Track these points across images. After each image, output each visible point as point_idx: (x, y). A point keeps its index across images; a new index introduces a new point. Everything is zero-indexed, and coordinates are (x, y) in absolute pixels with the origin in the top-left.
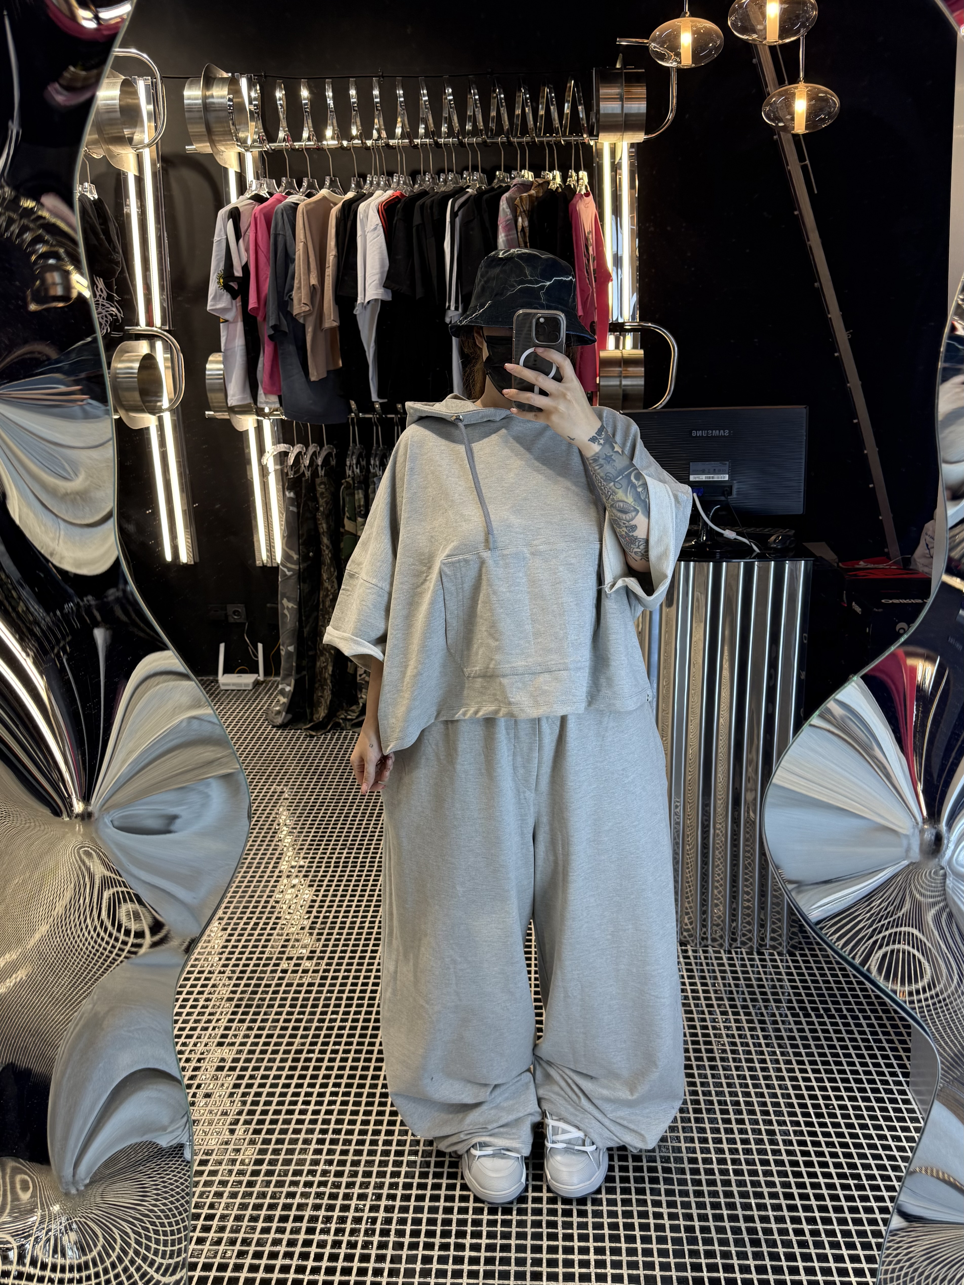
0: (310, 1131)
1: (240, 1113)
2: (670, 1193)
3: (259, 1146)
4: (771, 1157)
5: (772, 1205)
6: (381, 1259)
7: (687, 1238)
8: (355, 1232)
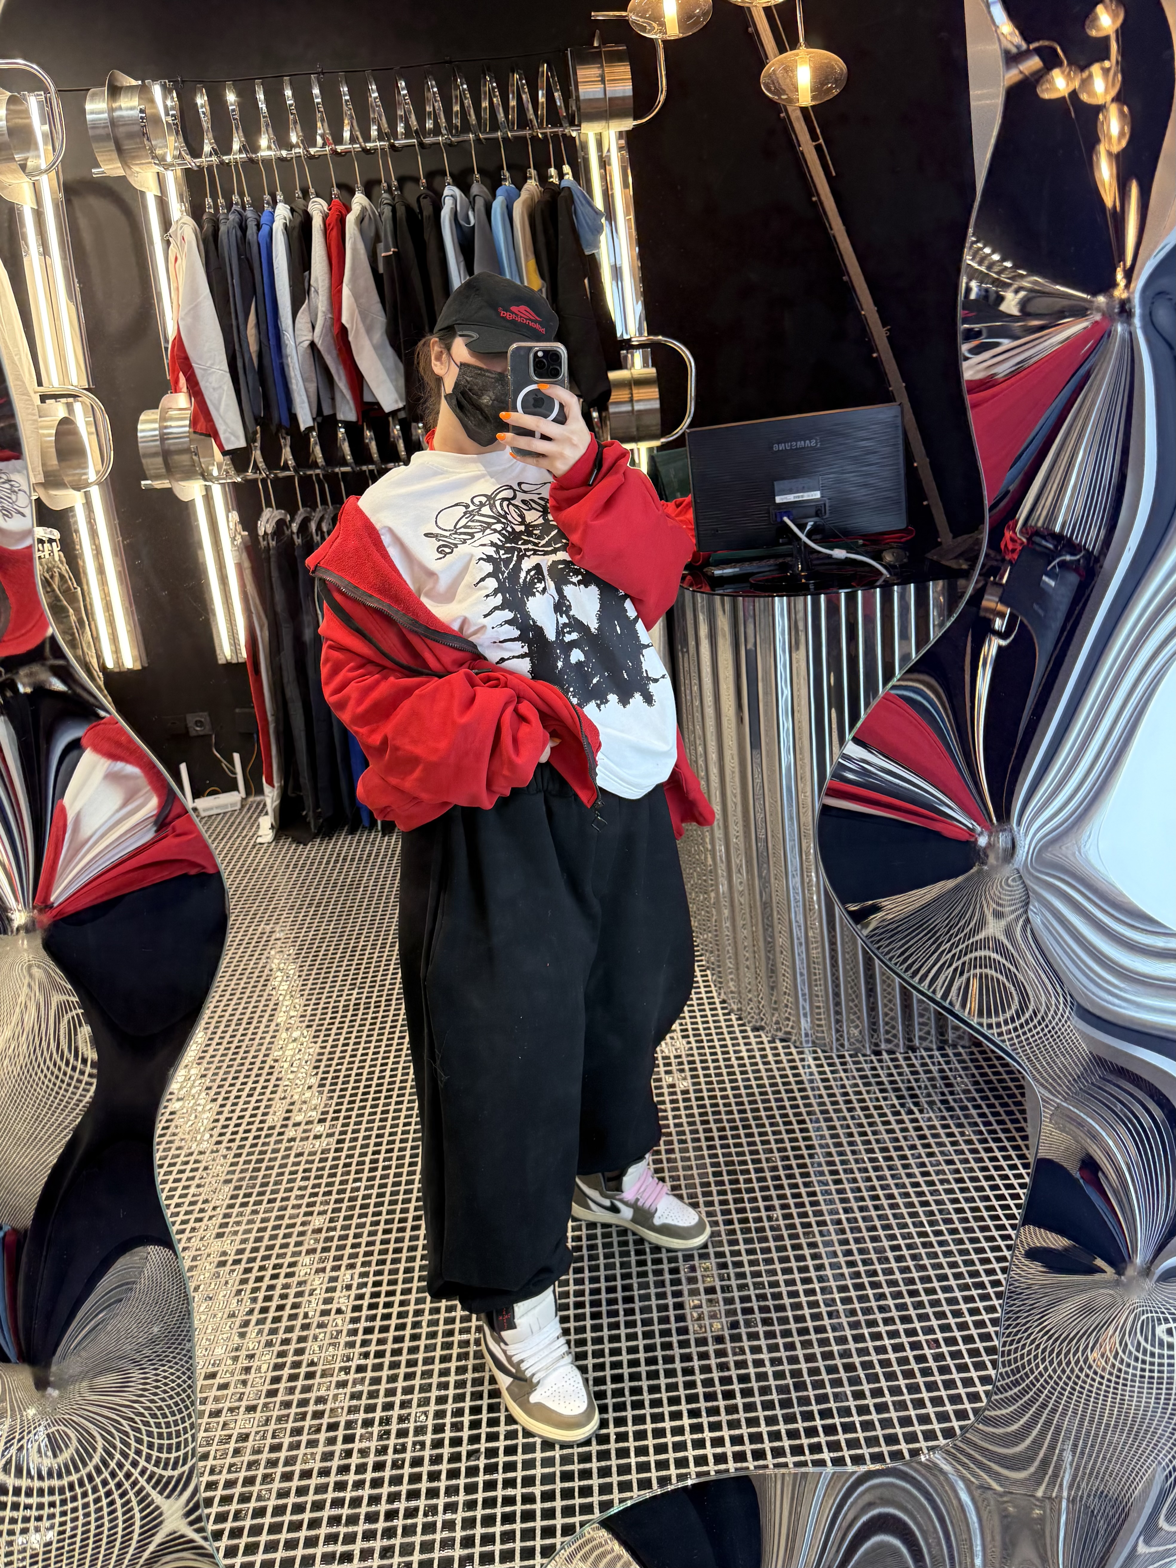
1: (251, 1312)
2: (770, 1335)
3: (277, 1348)
4: (882, 1278)
5: (888, 1332)
6: (436, 1460)
7: (795, 1384)
8: (403, 1433)
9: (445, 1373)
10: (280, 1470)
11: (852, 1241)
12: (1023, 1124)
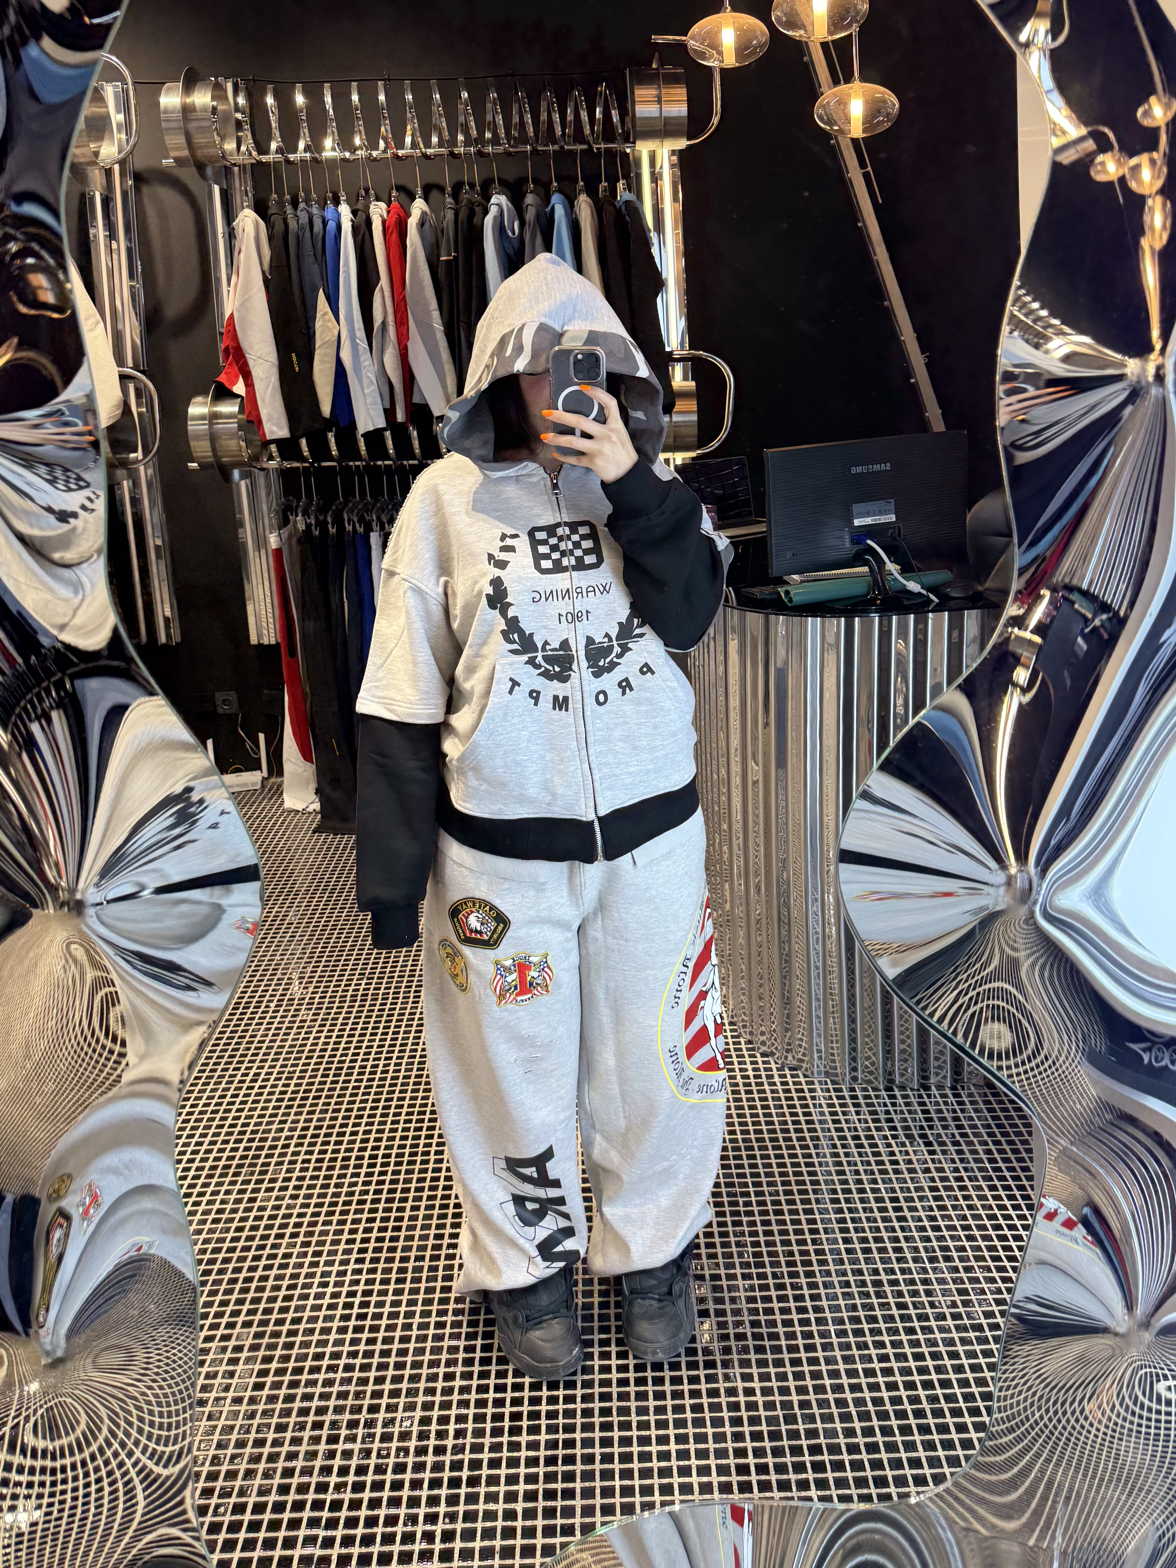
0: (329, 1318)
2: (762, 1363)
4: (878, 1313)
5: (881, 1369)
6: (419, 1467)
7: (785, 1416)
8: (386, 1438)
9: (433, 1378)
10: (262, 1466)
11: (849, 1273)
12: (1029, 1164)
